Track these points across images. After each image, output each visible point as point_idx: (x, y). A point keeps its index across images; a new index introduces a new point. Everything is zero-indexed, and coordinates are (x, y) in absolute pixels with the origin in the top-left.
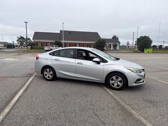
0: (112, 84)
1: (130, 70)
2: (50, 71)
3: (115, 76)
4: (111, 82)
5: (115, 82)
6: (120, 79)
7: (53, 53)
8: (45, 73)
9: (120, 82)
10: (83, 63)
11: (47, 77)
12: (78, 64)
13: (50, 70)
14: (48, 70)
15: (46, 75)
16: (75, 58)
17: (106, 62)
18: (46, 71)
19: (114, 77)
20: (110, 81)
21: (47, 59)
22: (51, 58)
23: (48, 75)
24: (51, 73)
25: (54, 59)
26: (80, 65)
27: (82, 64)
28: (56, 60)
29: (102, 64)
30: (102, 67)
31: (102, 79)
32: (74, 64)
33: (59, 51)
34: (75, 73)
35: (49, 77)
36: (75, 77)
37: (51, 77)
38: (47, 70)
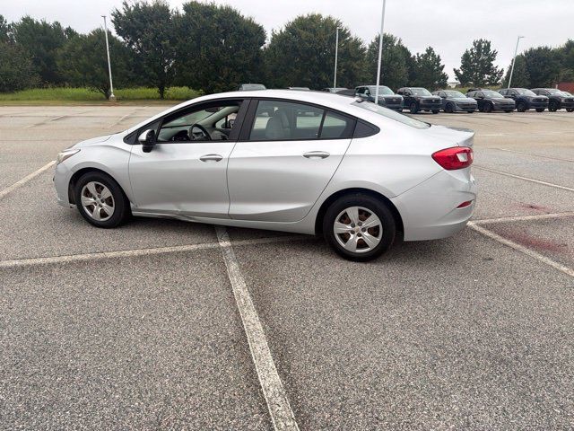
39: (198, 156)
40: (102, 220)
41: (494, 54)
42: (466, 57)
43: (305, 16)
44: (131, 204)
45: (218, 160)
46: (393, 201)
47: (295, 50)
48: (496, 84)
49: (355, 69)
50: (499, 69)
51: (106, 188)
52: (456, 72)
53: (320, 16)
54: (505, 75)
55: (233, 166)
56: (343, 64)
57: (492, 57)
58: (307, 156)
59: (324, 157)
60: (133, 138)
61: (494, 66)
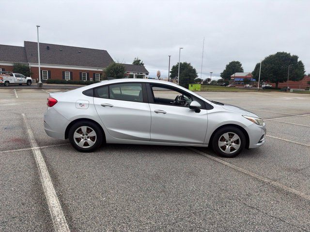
0: (221, 147)
1: (251, 120)
2: (89, 131)
3: (227, 133)
4: (221, 144)
5: (228, 143)
6: (236, 137)
7: (92, 91)
8: (76, 135)
9: (237, 142)
10: (167, 112)
11: (81, 144)
12: (157, 112)
13: (88, 129)
14: (84, 129)
15: (79, 140)
16: (148, 103)
17: (211, 107)
18: (80, 132)
19: (226, 135)
20: (219, 142)
21: (80, 104)
22: (91, 102)
23: (85, 138)
24: (93, 134)
25: (100, 104)
26: (160, 115)
27: (165, 113)
28: (104, 106)
29: (203, 111)
30: (205, 117)
31: (203, 141)
32: (148, 114)
33: (107, 87)
34: (150, 131)
35: (86, 144)
36: (150, 140)
37: (91, 143)
38: (80, 130)
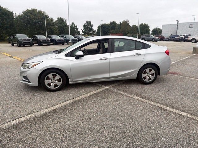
39: (98, 59)
40: (55, 88)
41: (92, 25)
42: (84, 26)
43: (30, 9)
44: (70, 80)
45: (106, 59)
46: (158, 65)
47: (28, 22)
48: (94, 34)
49: (53, 29)
50: (94, 30)
51: (58, 75)
52: (82, 31)
53: (36, 10)
54: (96, 32)
55: (111, 60)
56: (48, 27)
57: (92, 26)
58: (135, 55)
59: (139, 55)
60: (70, 55)
61: (93, 29)
